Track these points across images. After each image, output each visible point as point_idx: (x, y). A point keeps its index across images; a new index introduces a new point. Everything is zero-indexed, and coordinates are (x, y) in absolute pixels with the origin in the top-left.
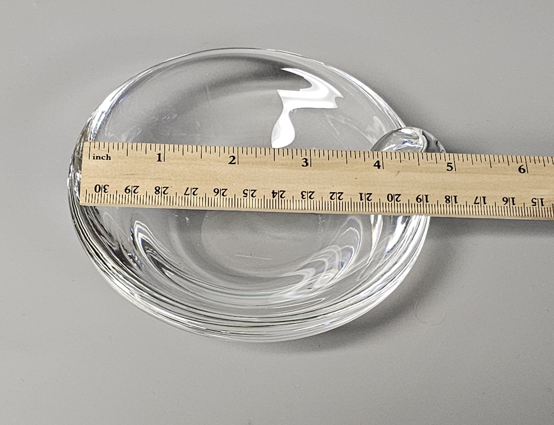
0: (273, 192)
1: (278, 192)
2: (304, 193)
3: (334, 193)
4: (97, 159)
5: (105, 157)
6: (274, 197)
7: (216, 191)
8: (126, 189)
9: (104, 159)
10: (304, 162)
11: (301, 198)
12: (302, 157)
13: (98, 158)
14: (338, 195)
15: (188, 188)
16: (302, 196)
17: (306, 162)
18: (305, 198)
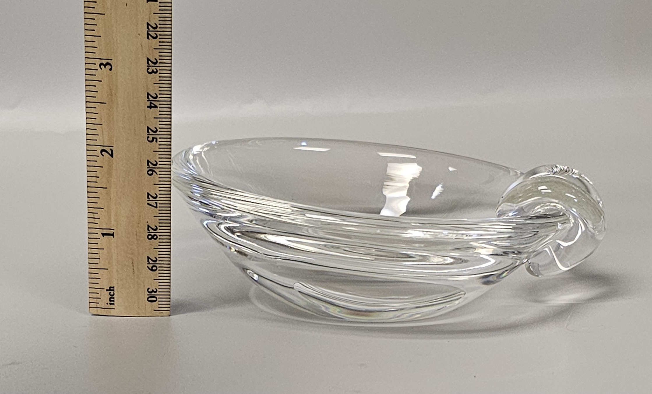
0: (150, 107)
1: (149, 102)
2: (150, 71)
3: (148, 34)
4: (114, 301)
5: (110, 293)
6: (156, 107)
7: (150, 172)
8: (152, 270)
9: (114, 294)
10: (105, 68)
11: (156, 74)
12: (98, 70)
13: (112, 299)
14: (151, 29)
15: (148, 204)
16: (153, 74)
17: (105, 66)
18: (156, 69)
